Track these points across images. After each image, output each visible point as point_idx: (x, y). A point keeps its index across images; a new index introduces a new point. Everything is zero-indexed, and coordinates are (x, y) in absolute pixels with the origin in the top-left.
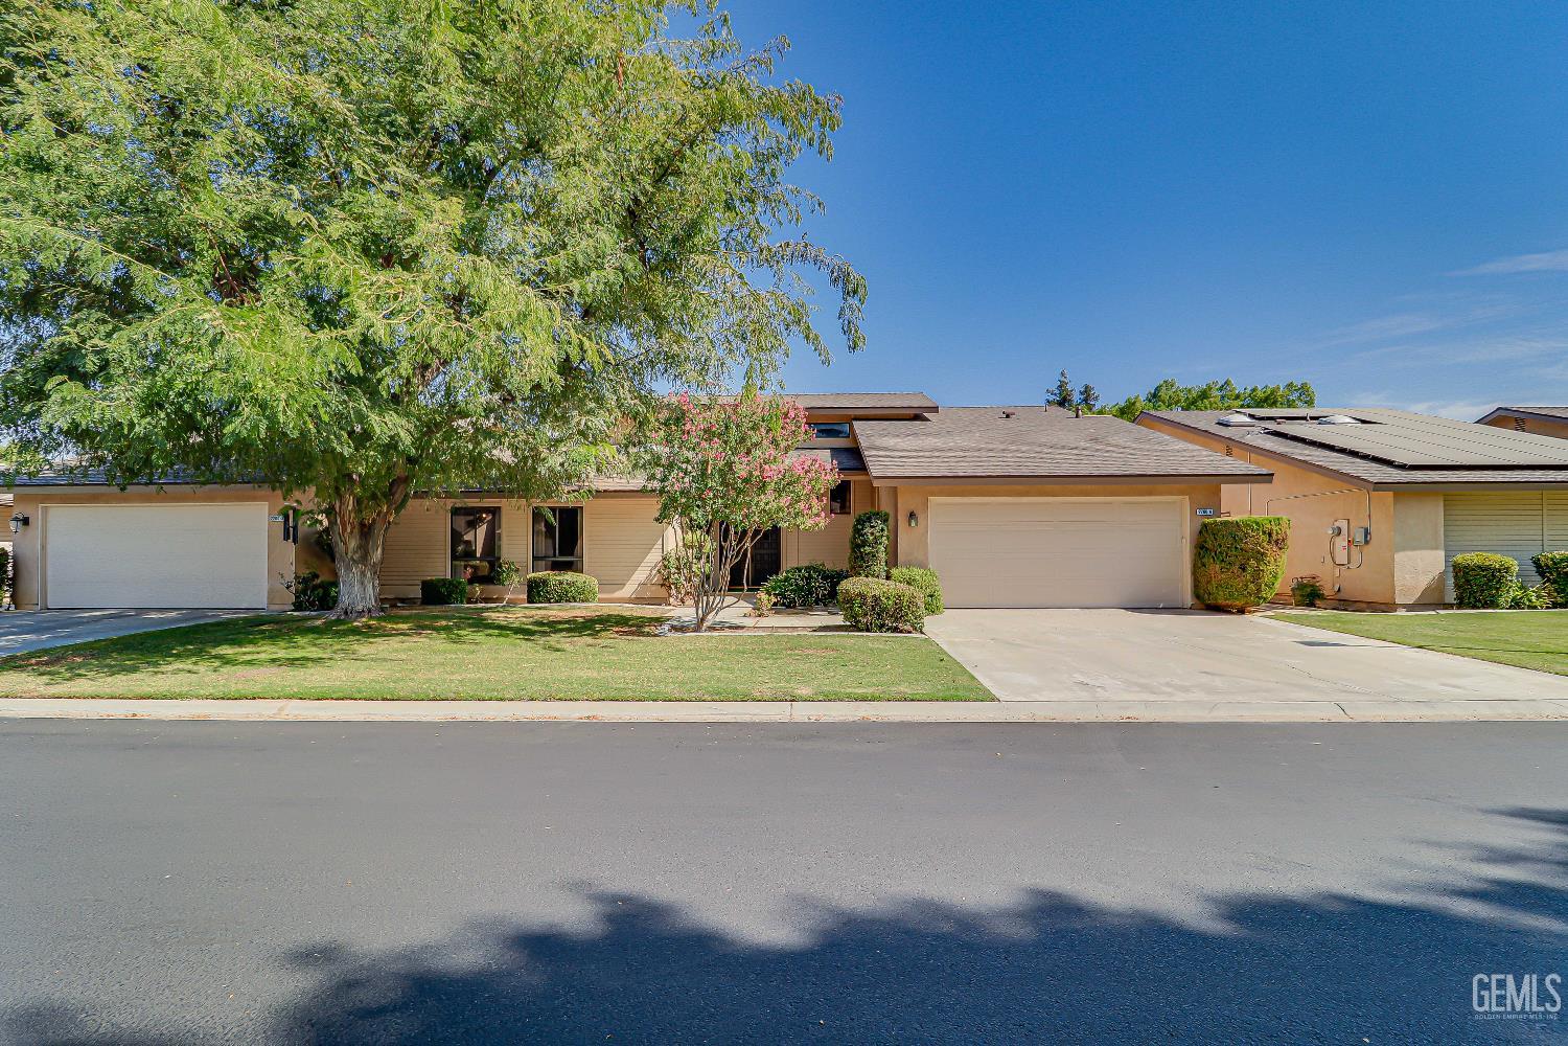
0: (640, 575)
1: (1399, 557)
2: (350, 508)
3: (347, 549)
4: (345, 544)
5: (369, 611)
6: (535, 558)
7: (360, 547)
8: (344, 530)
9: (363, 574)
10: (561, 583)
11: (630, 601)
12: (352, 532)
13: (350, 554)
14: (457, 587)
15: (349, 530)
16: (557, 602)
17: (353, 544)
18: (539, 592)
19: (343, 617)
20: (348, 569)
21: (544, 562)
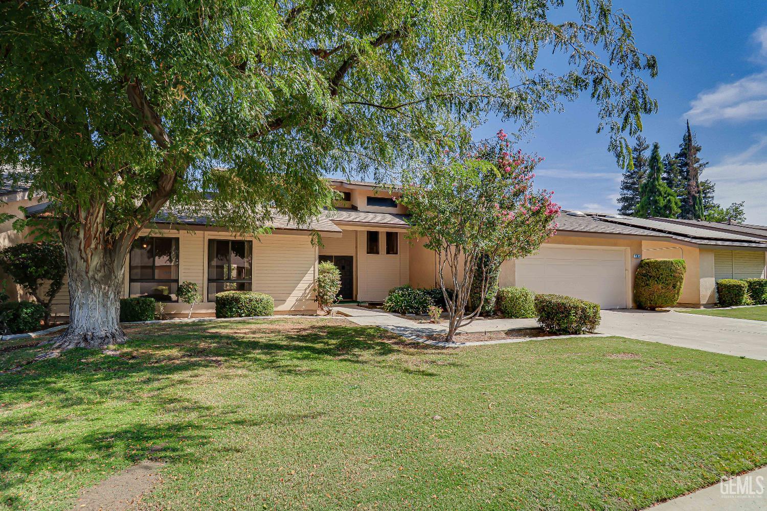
0: (298, 293)
1: (701, 280)
2: (98, 220)
3: (87, 267)
4: (86, 261)
5: (113, 336)
6: (210, 280)
7: (104, 265)
8: (88, 245)
9: (106, 295)
10: (251, 300)
11: (294, 313)
12: (96, 248)
13: (90, 274)
14: (149, 305)
15: (93, 246)
16: (246, 316)
17: (95, 261)
18: (231, 309)
19: (83, 345)
20: (87, 289)
21: (215, 284)
